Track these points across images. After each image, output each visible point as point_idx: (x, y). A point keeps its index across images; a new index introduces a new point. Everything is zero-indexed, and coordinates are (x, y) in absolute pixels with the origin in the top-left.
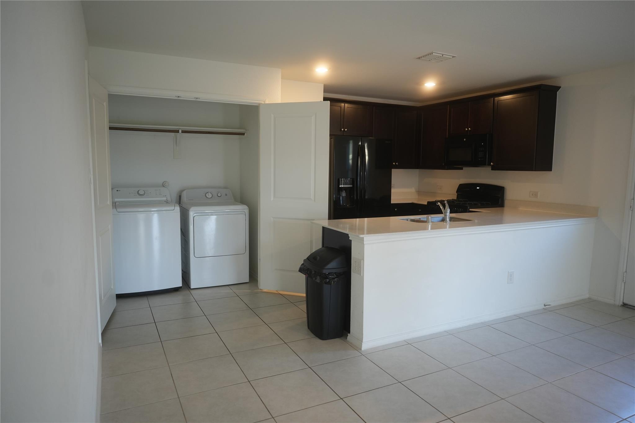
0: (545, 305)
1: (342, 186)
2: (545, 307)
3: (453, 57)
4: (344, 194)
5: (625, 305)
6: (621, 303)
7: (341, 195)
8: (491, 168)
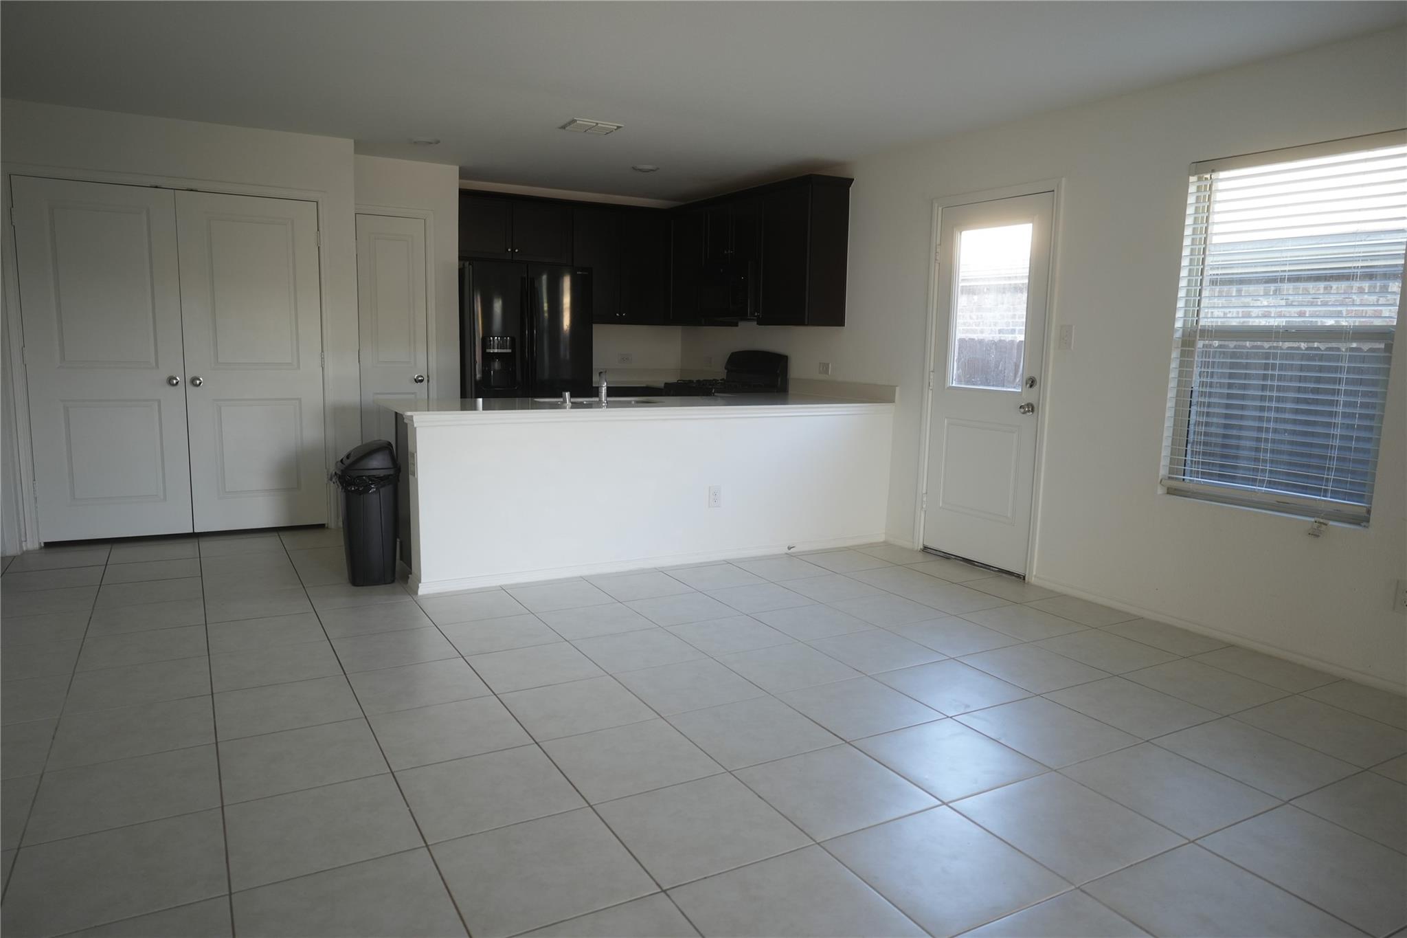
0: (789, 548)
1: (496, 351)
2: (790, 551)
3: (618, 127)
4: (497, 365)
5: (925, 549)
6: (922, 547)
7: (492, 368)
8: (756, 323)
